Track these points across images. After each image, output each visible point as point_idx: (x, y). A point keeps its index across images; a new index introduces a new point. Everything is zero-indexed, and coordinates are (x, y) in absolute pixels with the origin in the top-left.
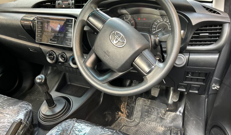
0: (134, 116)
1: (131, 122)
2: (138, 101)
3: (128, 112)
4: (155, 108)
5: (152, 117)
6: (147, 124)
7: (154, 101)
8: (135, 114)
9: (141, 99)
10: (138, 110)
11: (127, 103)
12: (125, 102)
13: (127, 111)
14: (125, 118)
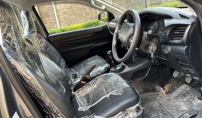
0: (172, 94)
1: (166, 97)
2: (182, 86)
3: (168, 91)
4: (190, 93)
5: (184, 99)
6: (176, 102)
7: (193, 89)
8: (174, 94)
9: (185, 85)
10: (178, 92)
12: (172, 84)
13: (168, 89)
14: (164, 93)
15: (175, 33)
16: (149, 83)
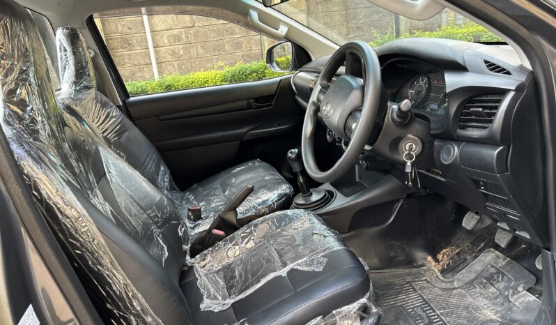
0: (459, 276)
1: (442, 281)
2: (486, 254)
3: (448, 265)
4: (506, 275)
5: (490, 290)
6: (469, 297)
7: (514, 262)
8: (462, 274)
9: (494, 252)
10: (473, 270)
11: (460, 251)
12: (458, 247)
13: (448, 262)
14: (436, 271)
15: (471, 109)
16: (398, 243)
